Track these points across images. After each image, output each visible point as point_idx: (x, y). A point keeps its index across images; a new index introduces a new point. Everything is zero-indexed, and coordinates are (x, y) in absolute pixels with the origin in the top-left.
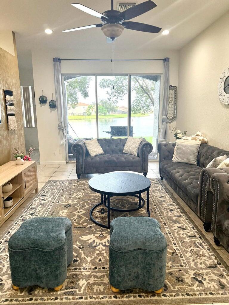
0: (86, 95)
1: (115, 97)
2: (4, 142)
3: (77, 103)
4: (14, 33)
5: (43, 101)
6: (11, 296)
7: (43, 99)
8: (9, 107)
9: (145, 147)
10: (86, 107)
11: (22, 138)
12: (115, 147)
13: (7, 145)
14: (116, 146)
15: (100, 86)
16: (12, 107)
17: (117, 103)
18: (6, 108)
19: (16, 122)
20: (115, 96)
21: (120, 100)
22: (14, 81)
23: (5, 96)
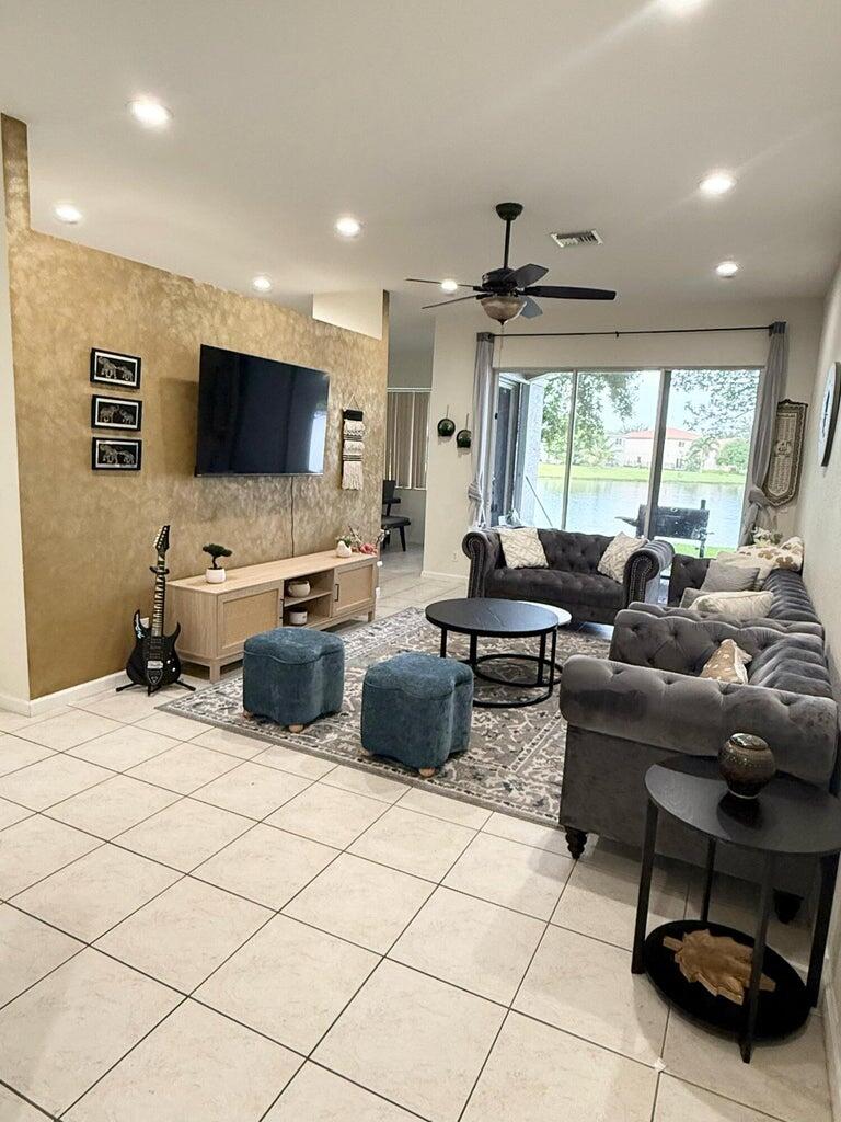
2: (329, 511)
4: (386, 293)
5: (445, 430)
6: (237, 720)
7: (446, 426)
8: (348, 443)
9: (638, 560)
10: (688, 444)
11: (374, 509)
13: (334, 517)
14: (583, 552)
16: (357, 444)
18: (342, 445)
19: (361, 475)
22: (372, 391)
23: (344, 422)
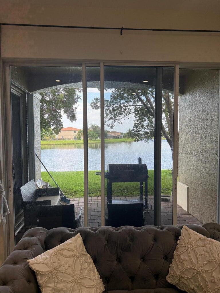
0: (73, 117)
1: (112, 120)
3: (62, 128)
10: (77, 132)
12: (139, 261)
15: (92, 107)
17: (113, 127)
20: (111, 118)
21: (118, 124)
